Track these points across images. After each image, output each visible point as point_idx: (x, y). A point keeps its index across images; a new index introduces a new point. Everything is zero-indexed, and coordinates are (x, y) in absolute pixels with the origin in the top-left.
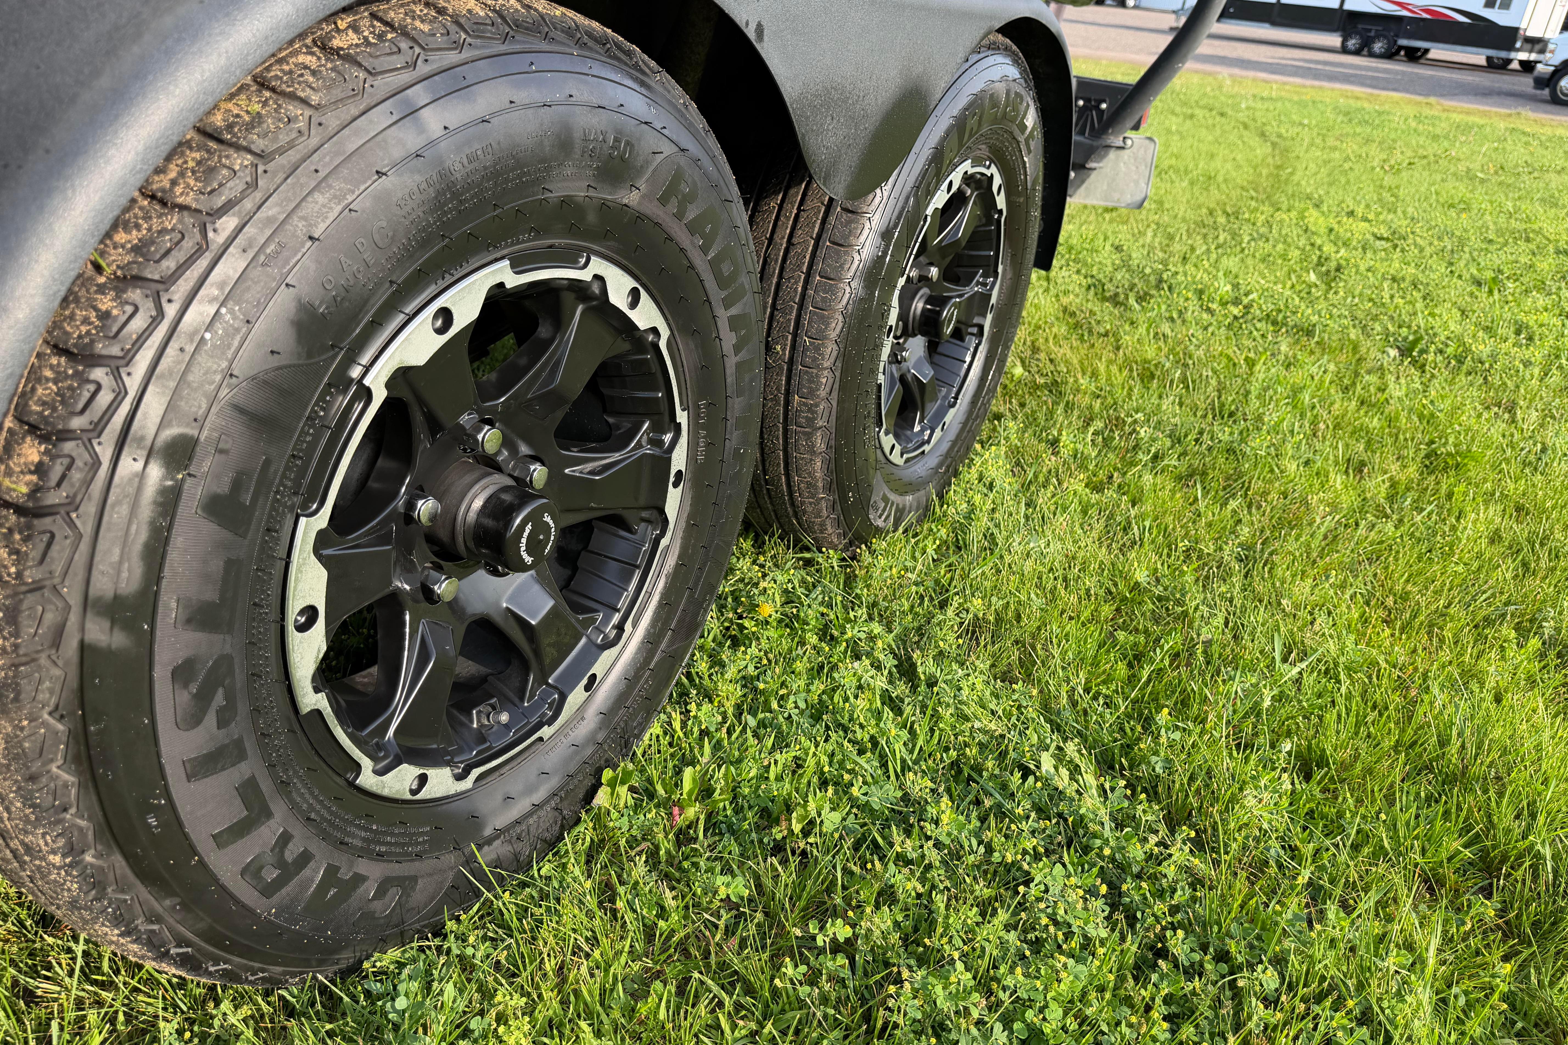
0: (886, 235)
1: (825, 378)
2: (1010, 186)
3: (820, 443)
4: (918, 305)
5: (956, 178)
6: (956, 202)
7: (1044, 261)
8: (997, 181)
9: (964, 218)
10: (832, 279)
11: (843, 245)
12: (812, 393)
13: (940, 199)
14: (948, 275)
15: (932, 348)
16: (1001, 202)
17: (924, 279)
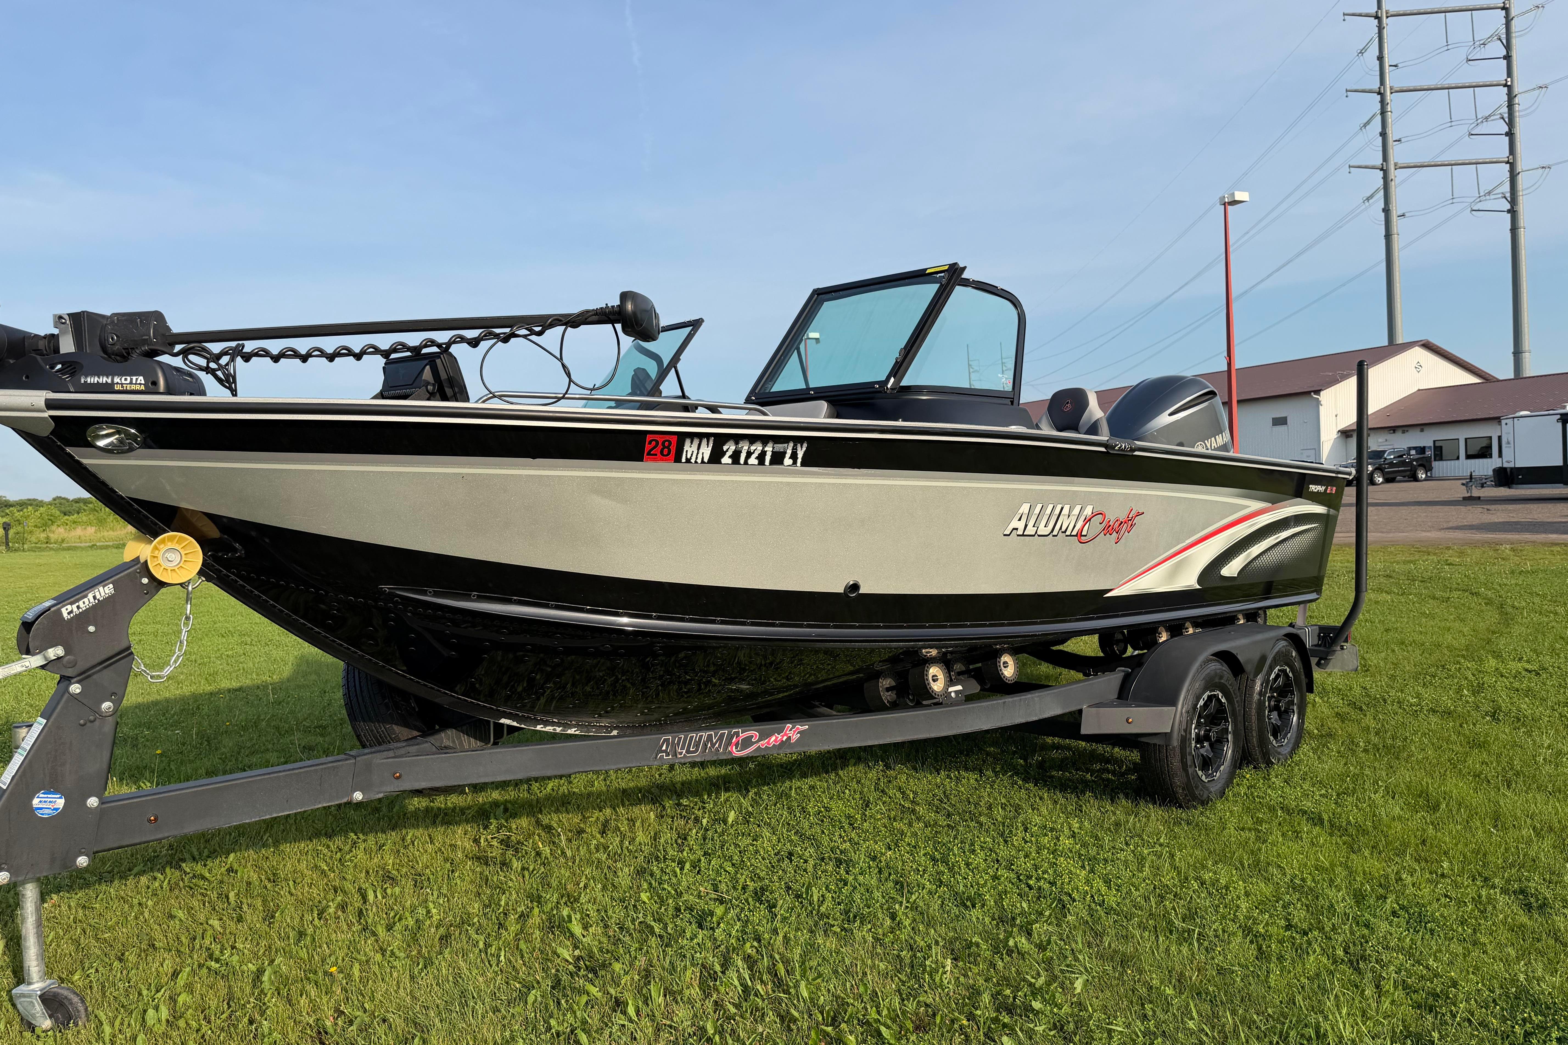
0: (1262, 685)
1: (1253, 717)
2: (1292, 670)
3: (1255, 735)
4: (1272, 703)
5: (1276, 670)
6: (1277, 676)
7: (1310, 690)
8: (1288, 670)
9: (1281, 681)
10: (1251, 695)
11: (1253, 687)
12: (1251, 721)
13: (1273, 676)
14: (1279, 695)
15: (1280, 715)
16: (1291, 675)
17: (1274, 697)
